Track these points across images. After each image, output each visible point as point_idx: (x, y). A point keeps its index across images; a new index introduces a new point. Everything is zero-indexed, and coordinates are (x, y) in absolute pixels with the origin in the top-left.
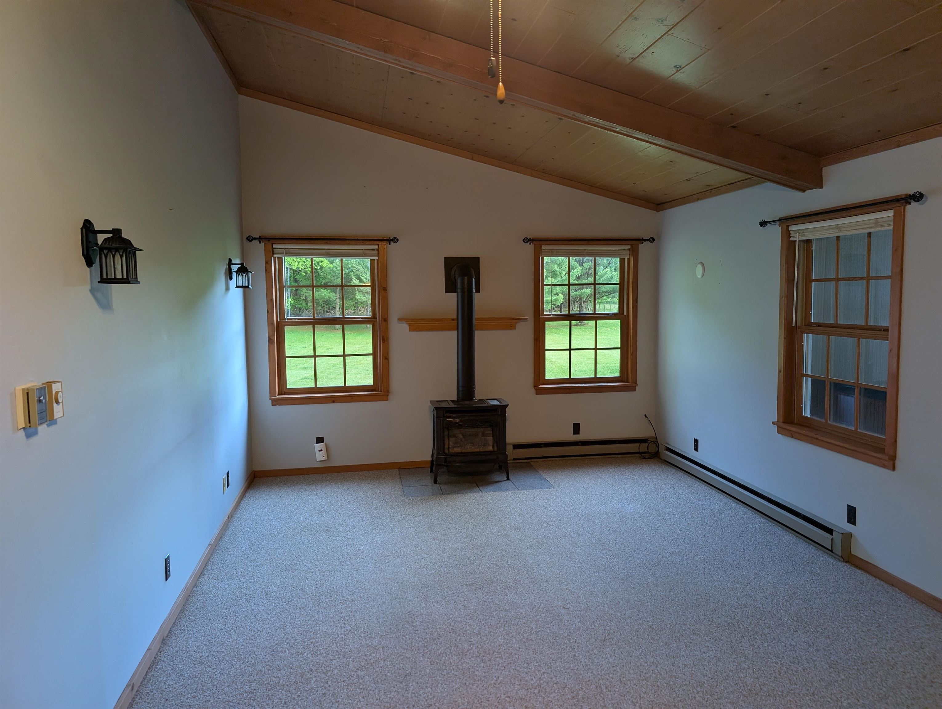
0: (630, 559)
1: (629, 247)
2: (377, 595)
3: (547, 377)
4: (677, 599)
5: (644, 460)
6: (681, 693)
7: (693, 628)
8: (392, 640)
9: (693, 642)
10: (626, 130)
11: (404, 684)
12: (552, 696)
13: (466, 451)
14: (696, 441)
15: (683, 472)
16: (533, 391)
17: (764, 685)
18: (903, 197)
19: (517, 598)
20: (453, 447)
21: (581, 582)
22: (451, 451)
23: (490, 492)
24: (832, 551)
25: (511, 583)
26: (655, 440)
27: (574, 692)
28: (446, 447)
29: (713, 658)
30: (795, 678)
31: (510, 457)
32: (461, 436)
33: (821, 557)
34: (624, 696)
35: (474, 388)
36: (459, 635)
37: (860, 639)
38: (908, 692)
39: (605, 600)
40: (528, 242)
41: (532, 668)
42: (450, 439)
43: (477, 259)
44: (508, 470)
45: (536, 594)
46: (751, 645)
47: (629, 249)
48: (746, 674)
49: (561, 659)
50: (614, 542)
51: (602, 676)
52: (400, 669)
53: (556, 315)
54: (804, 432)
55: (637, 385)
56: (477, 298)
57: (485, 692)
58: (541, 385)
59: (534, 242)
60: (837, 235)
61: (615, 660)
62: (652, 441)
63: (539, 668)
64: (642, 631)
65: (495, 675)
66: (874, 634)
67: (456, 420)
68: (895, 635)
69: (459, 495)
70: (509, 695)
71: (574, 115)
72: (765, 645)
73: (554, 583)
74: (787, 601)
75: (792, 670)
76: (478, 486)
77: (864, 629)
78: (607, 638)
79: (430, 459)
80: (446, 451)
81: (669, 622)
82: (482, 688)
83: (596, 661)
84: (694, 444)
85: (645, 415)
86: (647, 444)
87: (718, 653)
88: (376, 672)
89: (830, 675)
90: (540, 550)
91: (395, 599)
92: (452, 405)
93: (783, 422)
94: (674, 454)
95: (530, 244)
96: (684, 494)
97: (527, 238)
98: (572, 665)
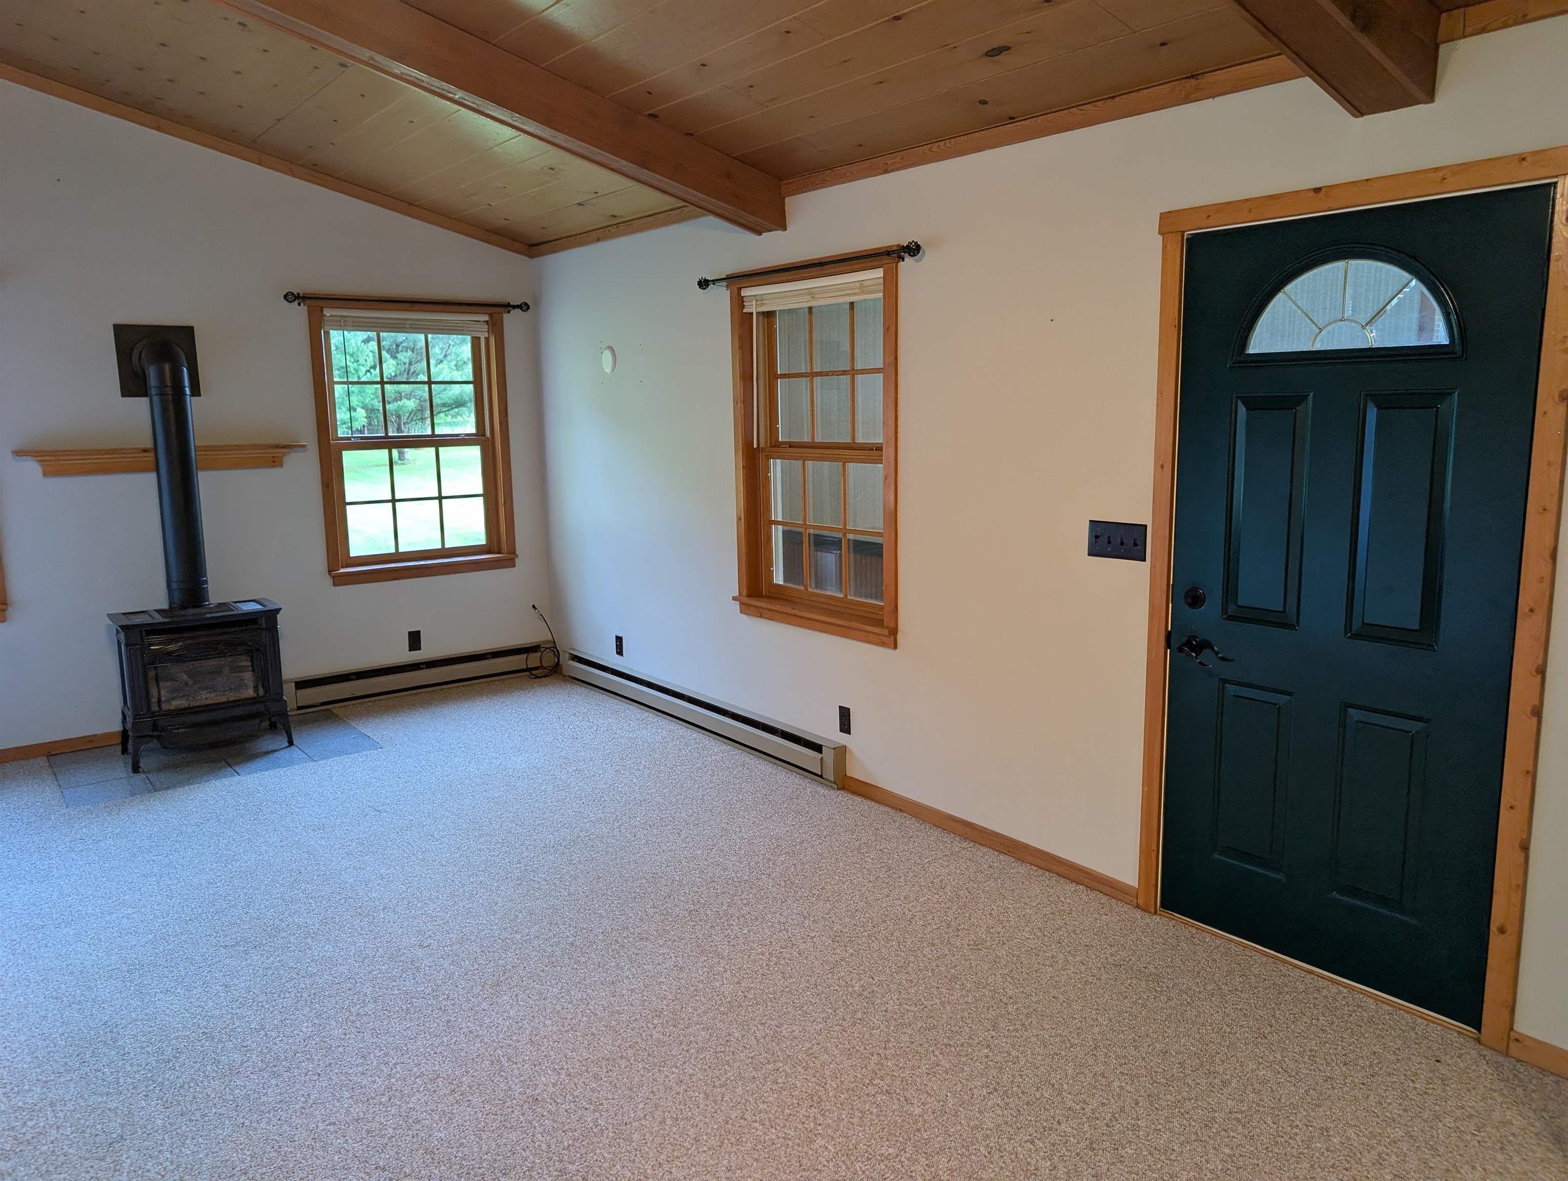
0: (527, 843)
1: (486, 318)
2: (26, 1007)
3: (353, 553)
4: (609, 891)
5: (536, 680)
6: (629, 1035)
7: (638, 930)
8: (72, 1085)
9: (640, 952)
10: (471, 99)
11: (109, 1160)
12: (414, 1099)
13: (198, 704)
14: (619, 640)
15: (601, 691)
16: (328, 580)
17: (750, 989)
18: (894, 248)
19: (332, 949)
20: (169, 701)
21: (448, 897)
22: (165, 707)
23: (256, 772)
24: (821, 776)
25: (317, 925)
26: (551, 645)
27: (454, 1082)
28: (154, 700)
29: (673, 970)
30: (789, 969)
31: (291, 705)
32: (185, 677)
33: (809, 787)
34: (540, 1064)
35: (206, 582)
36: (220, 1041)
37: (867, 894)
38: (932, 951)
39: (492, 918)
40: (294, 300)
41: (372, 1063)
42: (161, 684)
43: (188, 331)
44: (290, 731)
45: (366, 934)
46: (726, 936)
47: (487, 322)
48: (723, 981)
49: (425, 1033)
50: (498, 820)
51: (499, 1042)
52: (97, 1135)
53: (362, 438)
54: (778, 608)
55: (517, 556)
56: (194, 405)
57: (285, 1127)
58: (343, 567)
59: (308, 302)
60: (809, 304)
61: (518, 1011)
62: (546, 648)
63: (386, 1059)
64: (558, 953)
65: (301, 1092)
66: (884, 882)
67: (171, 647)
68: (909, 878)
69: (191, 787)
70: (333, 1119)
71: (373, 59)
72: (746, 932)
73: (399, 909)
74: (769, 859)
75: (784, 958)
76: (230, 766)
77: (872, 878)
78: (502, 979)
79: (117, 727)
80: (155, 708)
81: (601, 931)
82: (279, 1122)
83: (487, 1020)
84: (617, 645)
85: (534, 606)
86: (539, 654)
87: (680, 959)
88: (41, 1154)
89: (835, 952)
90: (366, 858)
91: (70, 1006)
92: (159, 619)
93: (748, 596)
94: (585, 664)
95: (299, 304)
96: (605, 725)
97: (293, 294)
98: (445, 1039)
